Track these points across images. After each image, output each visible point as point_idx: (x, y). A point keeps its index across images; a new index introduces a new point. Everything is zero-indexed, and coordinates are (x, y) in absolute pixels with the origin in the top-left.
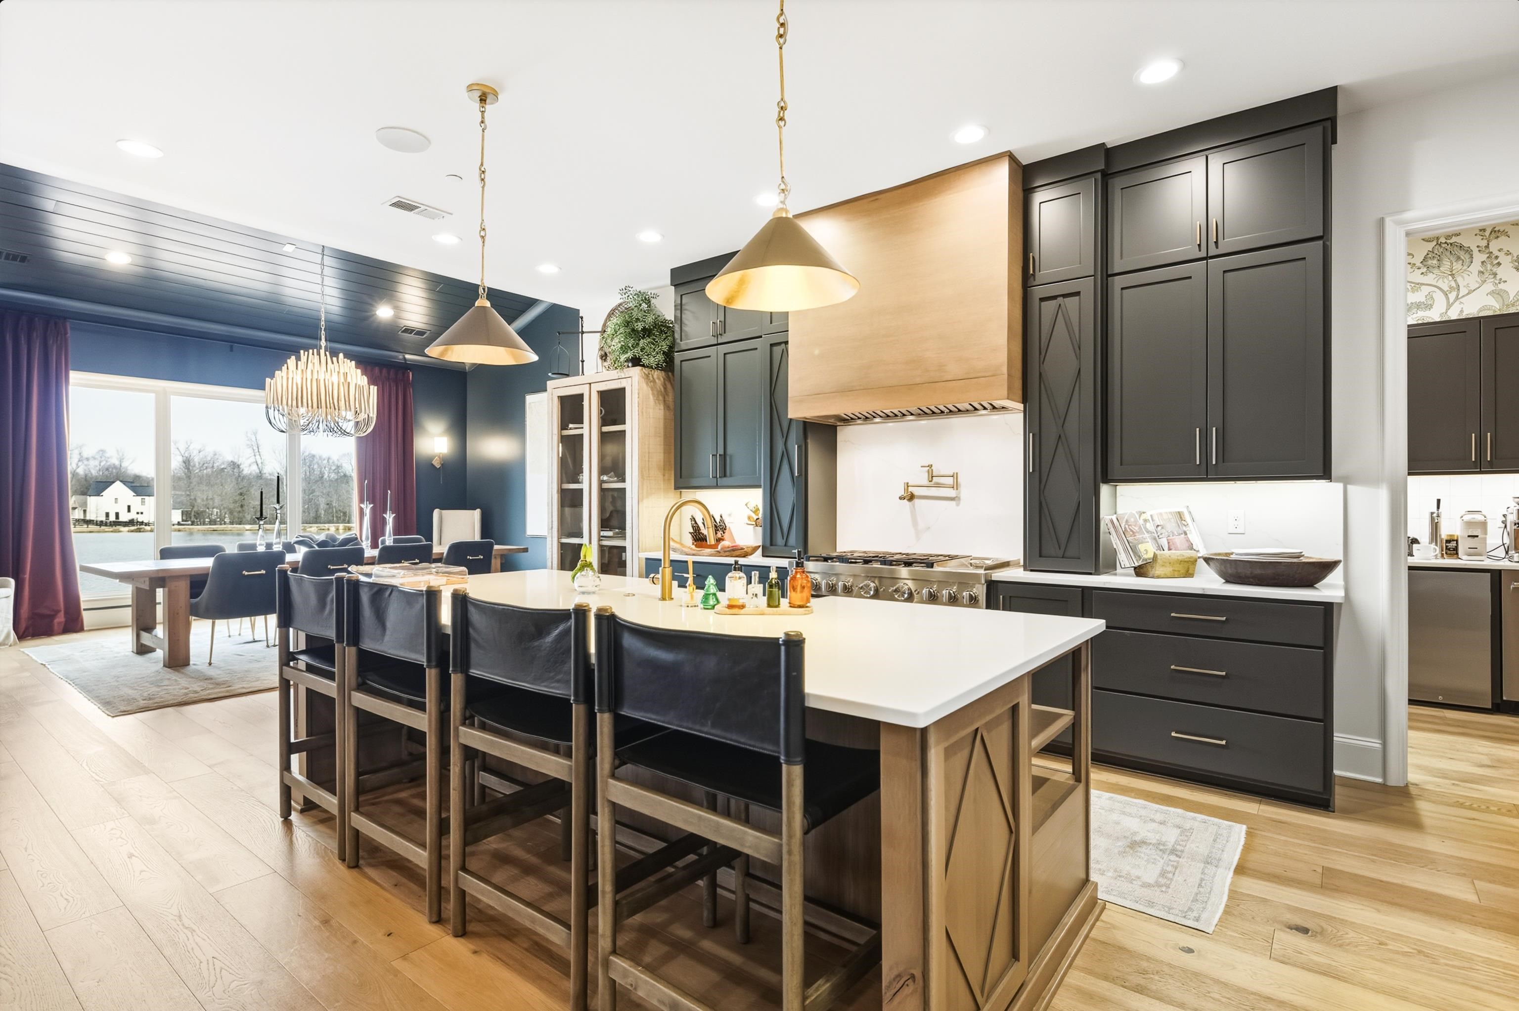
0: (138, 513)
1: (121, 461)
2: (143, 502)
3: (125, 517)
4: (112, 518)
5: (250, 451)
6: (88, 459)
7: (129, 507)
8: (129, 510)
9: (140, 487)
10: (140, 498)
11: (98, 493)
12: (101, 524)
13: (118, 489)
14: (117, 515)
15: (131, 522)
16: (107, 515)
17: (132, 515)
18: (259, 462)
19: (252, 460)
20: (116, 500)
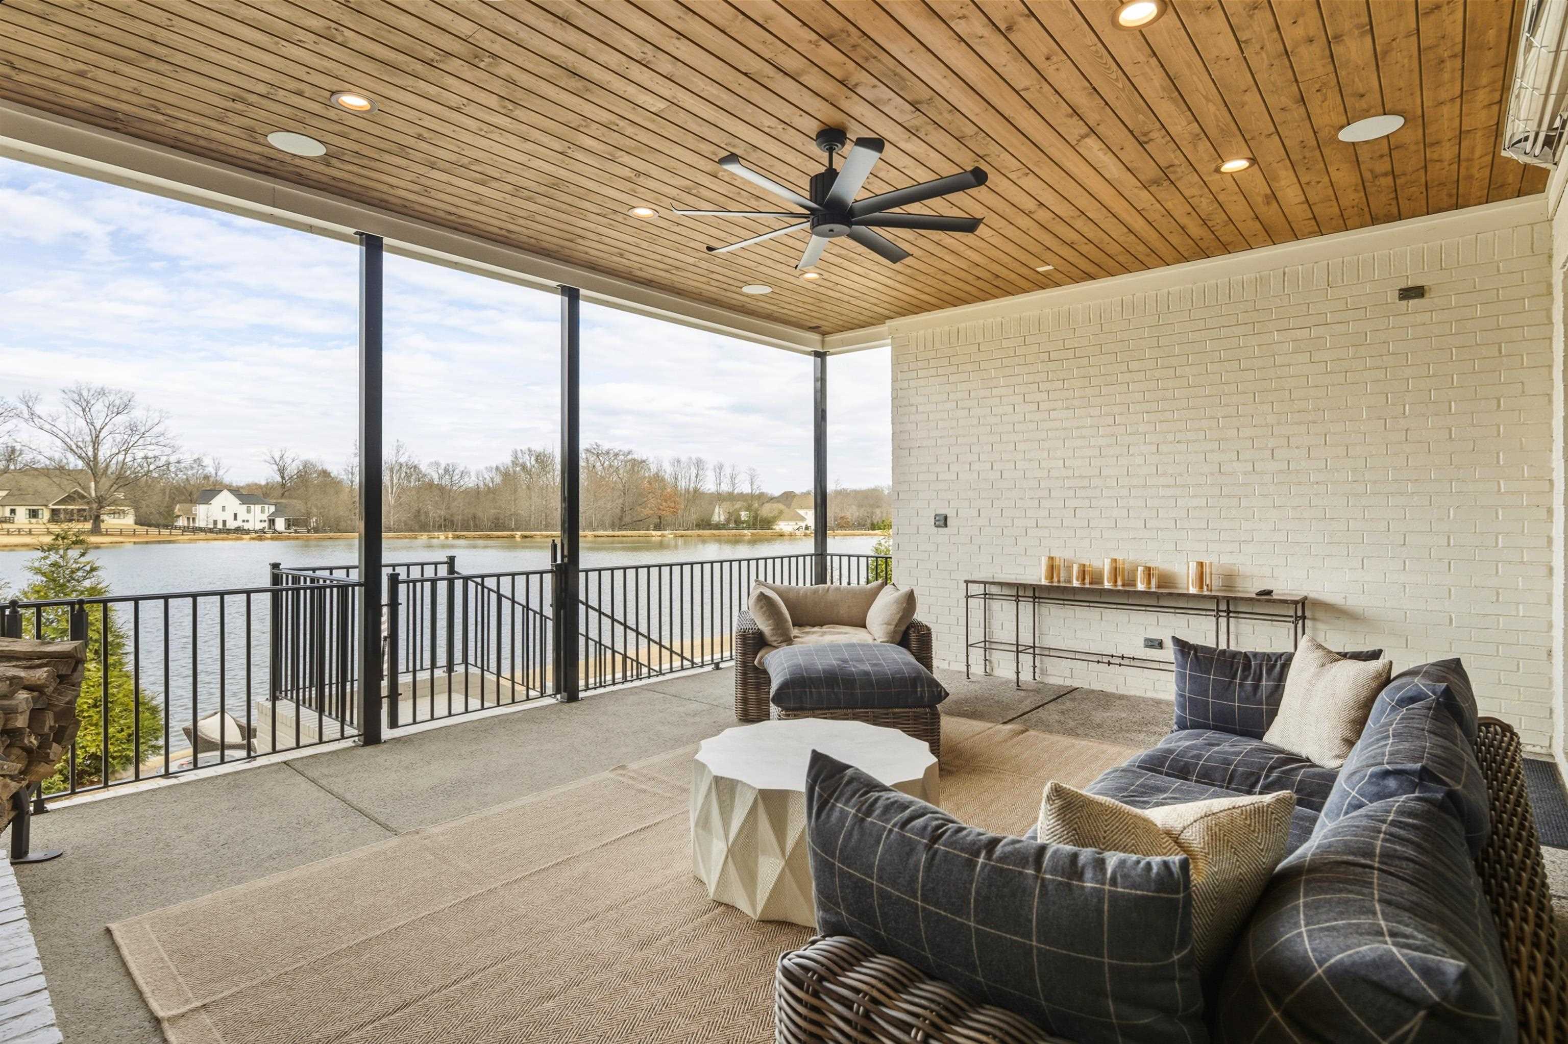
0: (244, 521)
2: (249, 511)
3: (232, 524)
4: (220, 526)
7: (235, 515)
8: (235, 518)
9: (245, 497)
10: (245, 507)
11: (206, 502)
12: (211, 531)
13: (225, 499)
14: (224, 522)
15: (238, 530)
16: (215, 522)
17: (239, 523)
20: (224, 508)
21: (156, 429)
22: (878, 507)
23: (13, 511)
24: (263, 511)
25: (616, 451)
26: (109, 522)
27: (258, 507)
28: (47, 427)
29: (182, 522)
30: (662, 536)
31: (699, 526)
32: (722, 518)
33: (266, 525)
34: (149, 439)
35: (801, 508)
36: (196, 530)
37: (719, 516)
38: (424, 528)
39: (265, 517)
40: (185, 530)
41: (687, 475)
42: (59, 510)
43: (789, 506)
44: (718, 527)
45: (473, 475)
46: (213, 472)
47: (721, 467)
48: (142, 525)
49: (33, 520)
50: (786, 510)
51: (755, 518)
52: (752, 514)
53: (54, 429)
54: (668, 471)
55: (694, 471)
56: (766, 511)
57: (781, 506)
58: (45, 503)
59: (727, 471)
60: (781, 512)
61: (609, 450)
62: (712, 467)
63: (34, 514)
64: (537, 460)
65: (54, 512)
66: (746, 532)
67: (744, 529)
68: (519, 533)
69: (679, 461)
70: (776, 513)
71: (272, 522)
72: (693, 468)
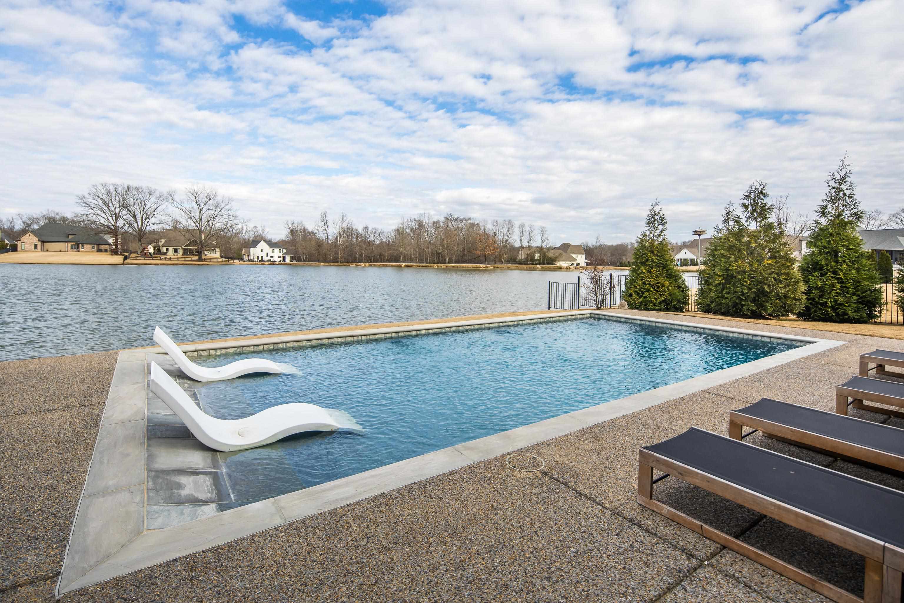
0: (271, 257)
1: (263, 233)
2: (273, 252)
3: (265, 259)
4: (260, 259)
5: (323, 223)
6: (249, 231)
7: (267, 253)
8: (267, 256)
9: (272, 245)
10: (272, 250)
11: (254, 247)
12: (254, 261)
13: (263, 245)
14: (262, 257)
15: (268, 262)
16: (258, 257)
17: (269, 258)
18: (327, 229)
19: (323, 228)
20: (262, 250)
21: (227, 207)
22: (624, 255)
23: (167, 249)
24: (280, 252)
25: (462, 218)
26: (208, 255)
27: (278, 250)
28: (180, 207)
29: (245, 257)
30: (486, 267)
31: (508, 262)
32: (523, 257)
33: (281, 259)
34: (224, 212)
35: (574, 253)
36: (250, 261)
37: (522, 256)
38: (354, 260)
39: (281, 255)
40: (245, 261)
41: (503, 231)
42: (187, 249)
43: (566, 252)
44: (520, 262)
45: (386, 234)
46: (262, 233)
47: (523, 226)
48: (225, 258)
49: (176, 254)
50: (564, 254)
51: (544, 258)
52: (542, 255)
53: (183, 208)
54: (490, 228)
55: (506, 229)
56: (550, 254)
57: (560, 251)
58: (181, 245)
59: (527, 228)
60: (560, 254)
61: (458, 218)
62: (518, 226)
63: (176, 251)
64: (419, 225)
65: (185, 250)
66: (538, 266)
67: (537, 264)
68: (404, 264)
69: (497, 223)
70: (557, 254)
71: (284, 258)
72: (506, 227)
